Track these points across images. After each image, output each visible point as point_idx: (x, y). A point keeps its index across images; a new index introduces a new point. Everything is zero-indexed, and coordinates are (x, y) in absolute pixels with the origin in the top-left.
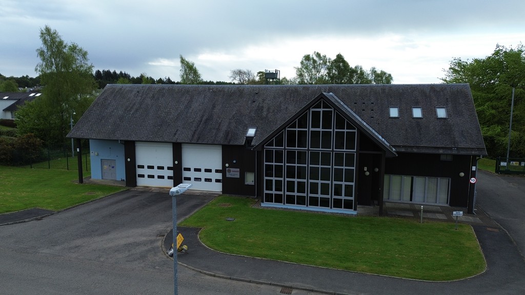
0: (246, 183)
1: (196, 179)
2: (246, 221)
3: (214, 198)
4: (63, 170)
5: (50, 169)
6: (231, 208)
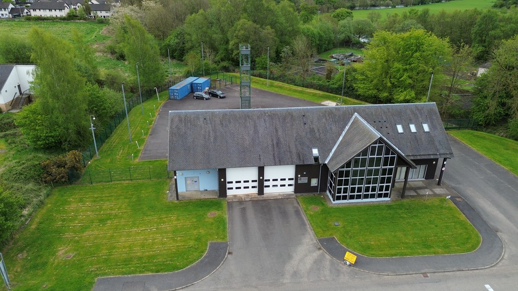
0: (312, 185)
1: (274, 186)
2: (346, 223)
3: (297, 201)
4: (127, 182)
5: (113, 182)
6: (322, 211)
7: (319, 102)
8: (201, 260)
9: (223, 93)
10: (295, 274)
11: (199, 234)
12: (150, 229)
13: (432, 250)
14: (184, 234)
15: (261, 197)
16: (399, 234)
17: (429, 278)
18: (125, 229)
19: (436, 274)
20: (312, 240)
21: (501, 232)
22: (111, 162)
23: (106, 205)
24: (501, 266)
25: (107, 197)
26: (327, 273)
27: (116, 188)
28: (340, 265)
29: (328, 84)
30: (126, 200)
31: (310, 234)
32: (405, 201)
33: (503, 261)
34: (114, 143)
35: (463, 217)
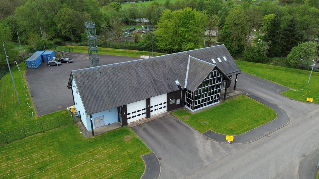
0: (177, 104)
1: (155, 110)
2: (210, 121)
3: (173, 116)
4: (40, 134)
5: (27, 138)
6: (191, 118)
7: (138, 57)
8: (146, 170)
9: (70, 59)
10: (208, 158)
11: (129, 153)
12: (89, 162)
13: (260, 122)
14: (118, 157)
15: (149, 119)
16: (239, 119)
17: (270, 137)
18: (69, 168)
19: (271, 134)
20: (200, 136)
21: (278, 105)
22: (13, 122)
23: (35, 156)
24: (292, 121)
25: (31, 149)
26: (223, 151)
27: (34, 141)
28: (226, 144)
29: (138, 45)
30: (50, 147)
31: (196, 133)
32: (227, 101)
33: (291, 118)
34: (4, 108)
35: (258, 103)
